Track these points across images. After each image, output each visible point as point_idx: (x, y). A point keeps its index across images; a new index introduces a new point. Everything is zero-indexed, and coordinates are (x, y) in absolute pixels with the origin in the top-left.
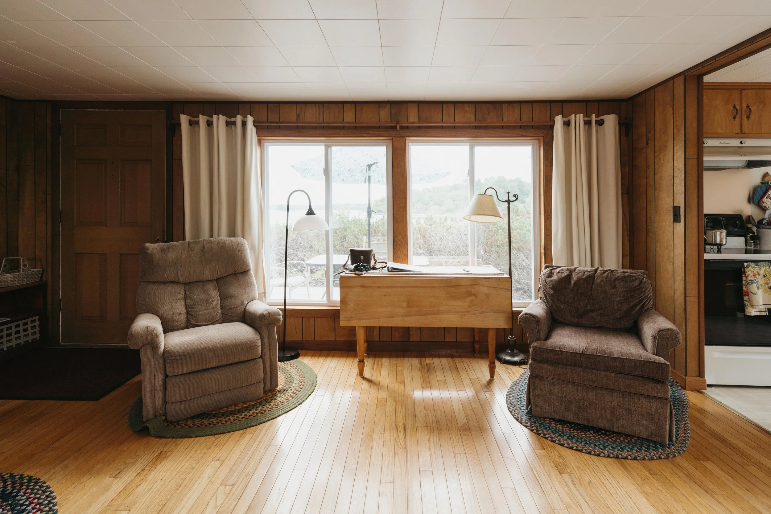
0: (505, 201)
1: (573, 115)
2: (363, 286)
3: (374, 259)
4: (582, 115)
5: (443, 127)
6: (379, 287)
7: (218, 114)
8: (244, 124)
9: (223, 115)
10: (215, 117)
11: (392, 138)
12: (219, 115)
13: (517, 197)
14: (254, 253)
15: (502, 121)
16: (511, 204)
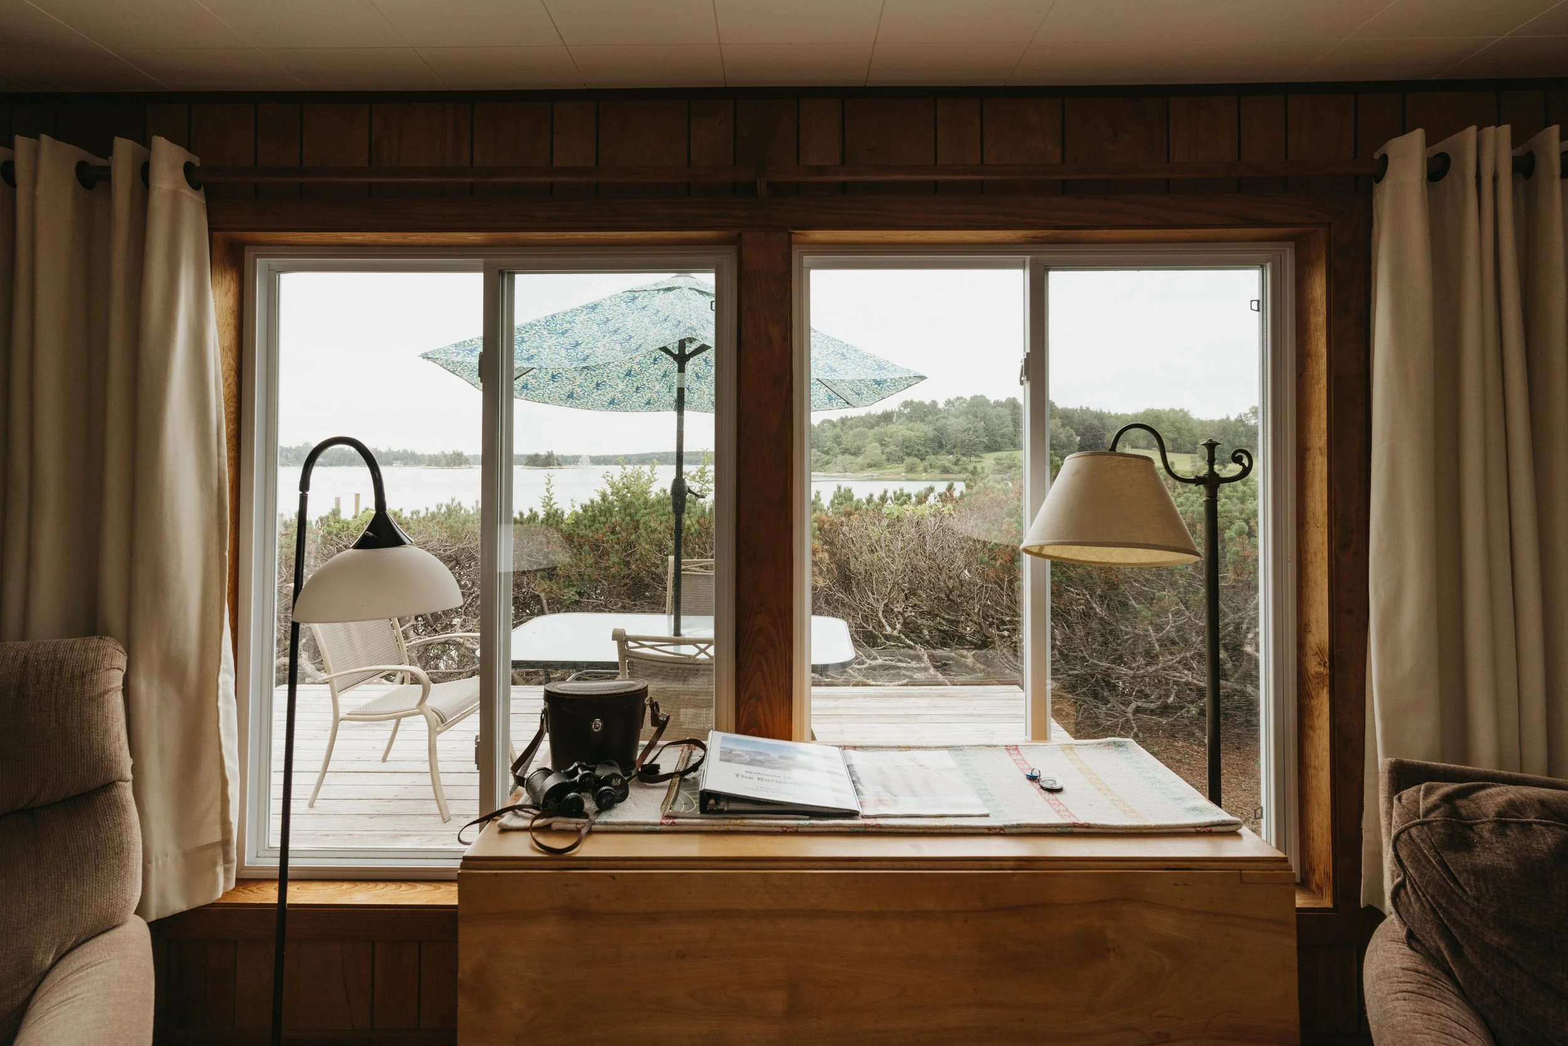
0: (1198, 481)
1: (1473, 129)
2: (574, 913)
3: (655, 720)
4: (1506, 130)
5: (935, 188)
6: (653, 918)
7: (33, 134)
8: (144, 174)
9: (57, 136)
10: (21, 141)
11: (740, 235)
12: (38, 138)
13: (1246, 461)
14: (180, 689)
15: (1168, 161)
16: (1225, 489)
